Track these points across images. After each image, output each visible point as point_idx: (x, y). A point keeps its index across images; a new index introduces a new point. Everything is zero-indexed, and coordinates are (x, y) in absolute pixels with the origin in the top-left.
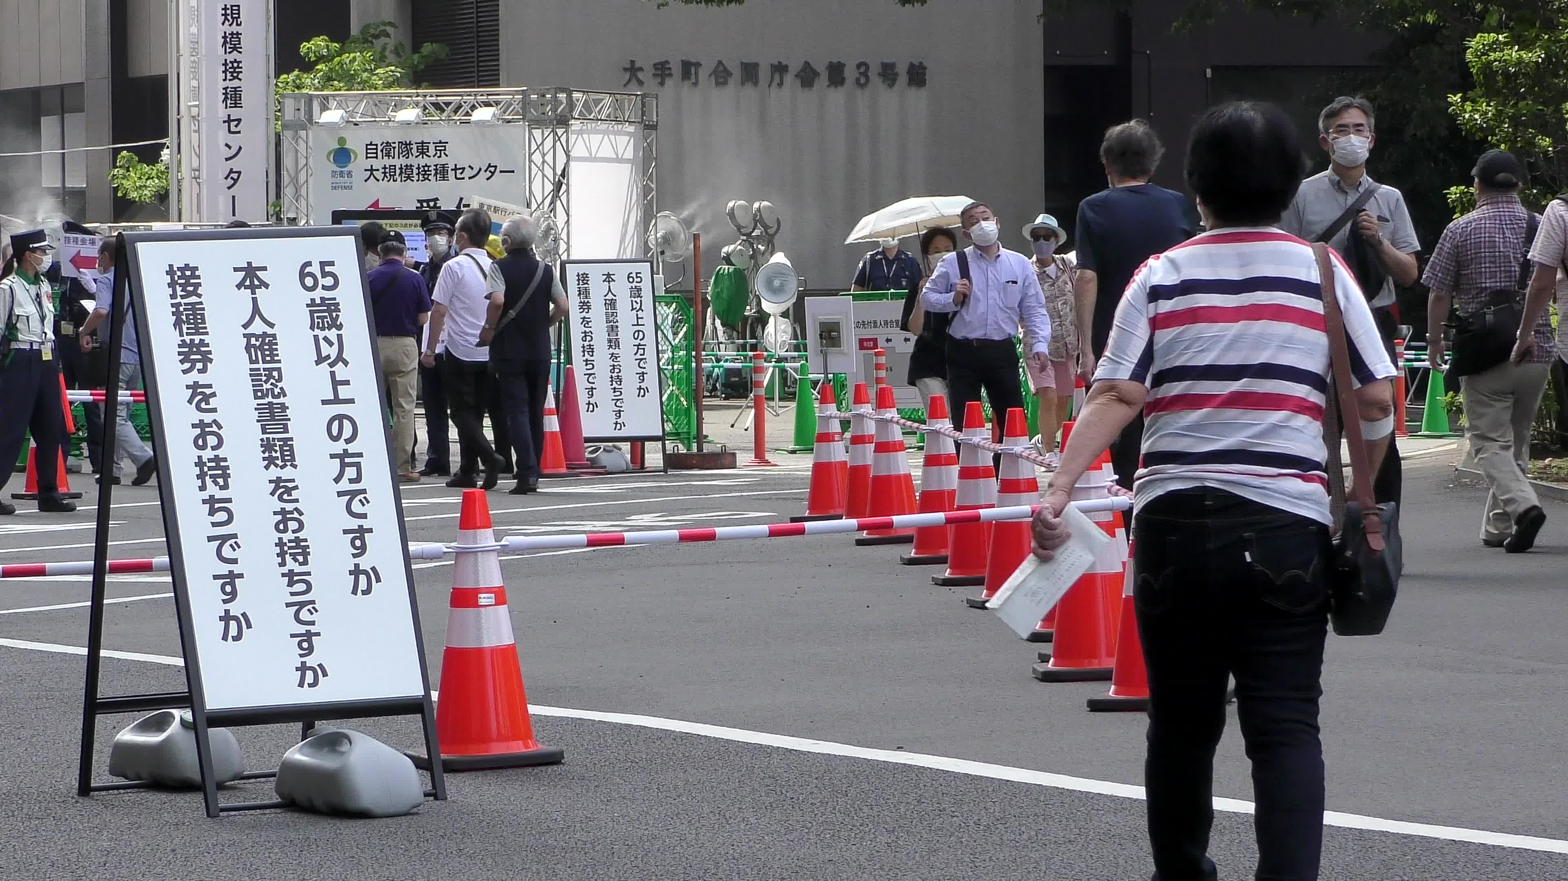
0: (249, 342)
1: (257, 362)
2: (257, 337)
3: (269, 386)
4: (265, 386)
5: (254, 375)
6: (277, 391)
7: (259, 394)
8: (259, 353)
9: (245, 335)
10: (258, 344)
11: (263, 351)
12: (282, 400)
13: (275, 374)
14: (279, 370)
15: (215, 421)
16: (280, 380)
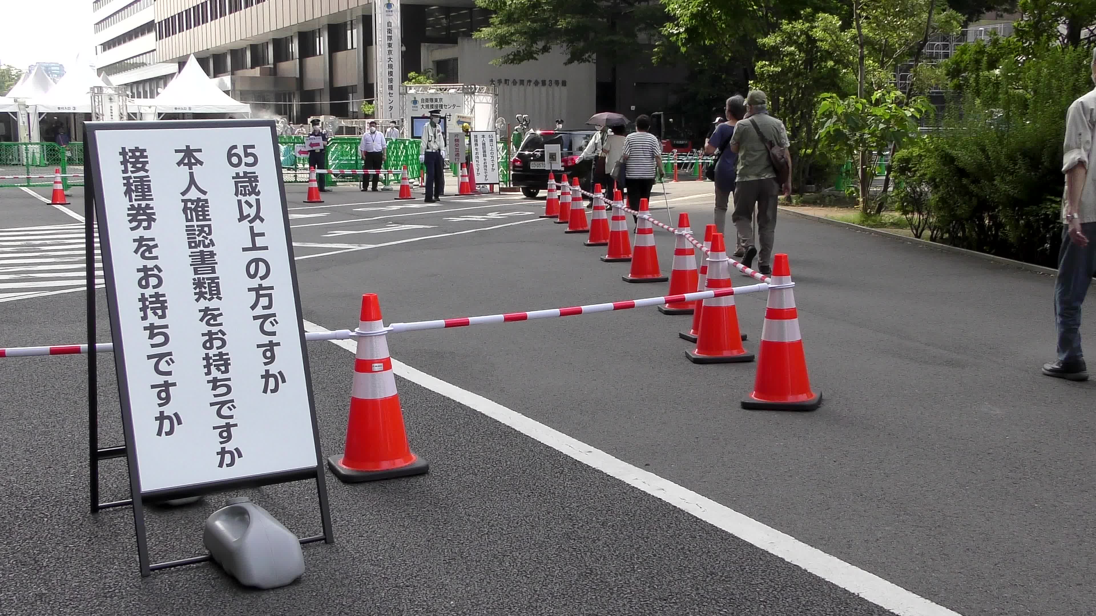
0: (186, 205)
1: (192, 220)
2: (192, 201)
3: (201, 238)
4: (198, 239)
5: (189, 230)
6: (207, 242)
7: (193, 245)
8: (194, 214)
9: (183, 201)
10: (193, 206)
11: (197, 212)
12: (211, 249)
13: (206, 229)
14: (209, 226)
15: (156, 267)
16: (210, 233)
